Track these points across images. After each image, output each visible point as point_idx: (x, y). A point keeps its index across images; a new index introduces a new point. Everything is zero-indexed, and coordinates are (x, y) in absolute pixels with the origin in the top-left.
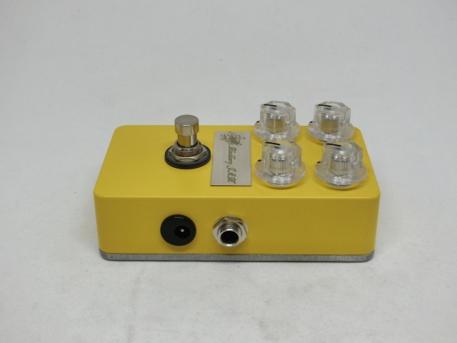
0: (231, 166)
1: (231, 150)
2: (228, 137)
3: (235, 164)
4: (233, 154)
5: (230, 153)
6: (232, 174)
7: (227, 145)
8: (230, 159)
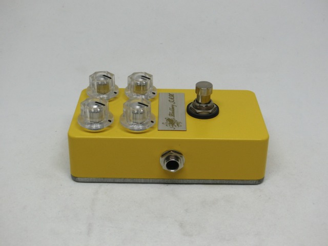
0: (172, 103)
1: (173, 114)
2: (176, 124)
3: (170, 106)
4: (171, 112)
5: (173, 112)
6: (172, 99)
7: (176, 118)
8: (173, 108)
